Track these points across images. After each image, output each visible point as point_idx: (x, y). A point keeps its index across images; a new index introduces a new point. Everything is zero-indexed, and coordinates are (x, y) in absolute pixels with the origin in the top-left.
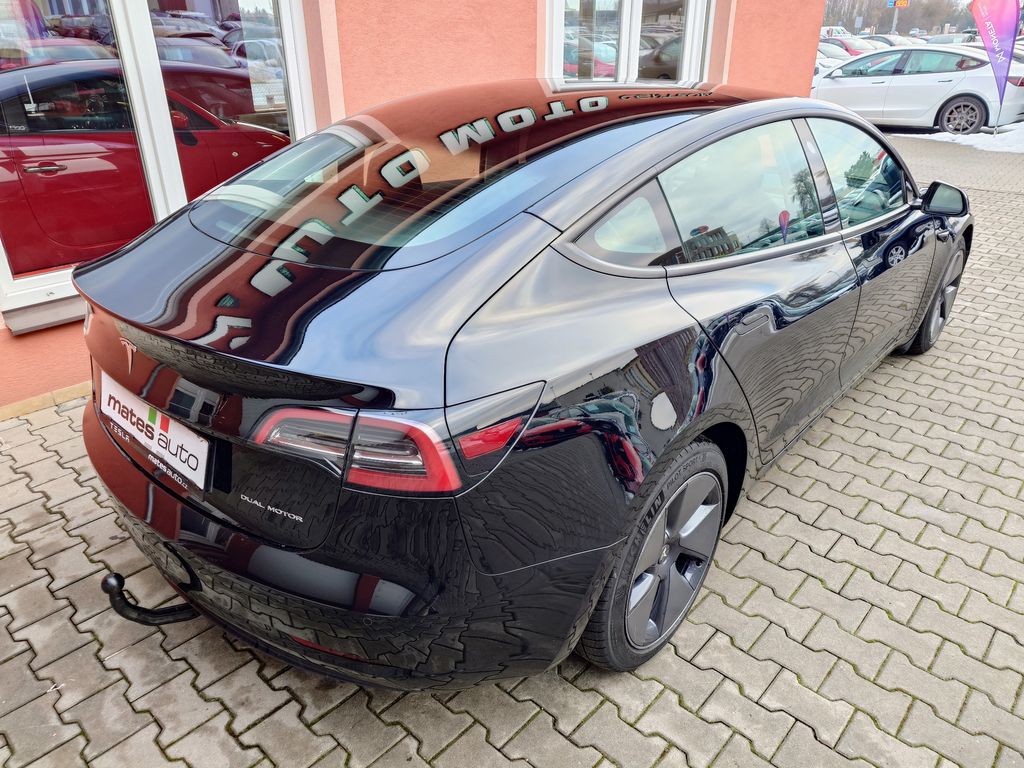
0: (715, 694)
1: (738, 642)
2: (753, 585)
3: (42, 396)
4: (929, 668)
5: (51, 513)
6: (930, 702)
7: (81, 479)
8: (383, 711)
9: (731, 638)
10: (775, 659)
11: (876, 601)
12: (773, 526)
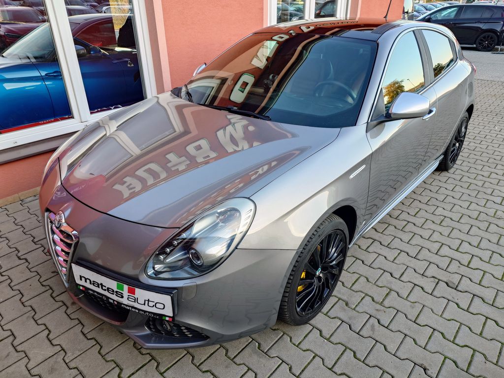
0: (372, 351)
1: (382, 322)
2: (386, 291)
3: (13, 196)
4: (481, 334)
5: (20, 259)
6: (483, 352)
7: (35, 240)
8: (199, 365)
9: (378, 320)
10: (401, 330)
11: (450, 298)
12: (395, 258)
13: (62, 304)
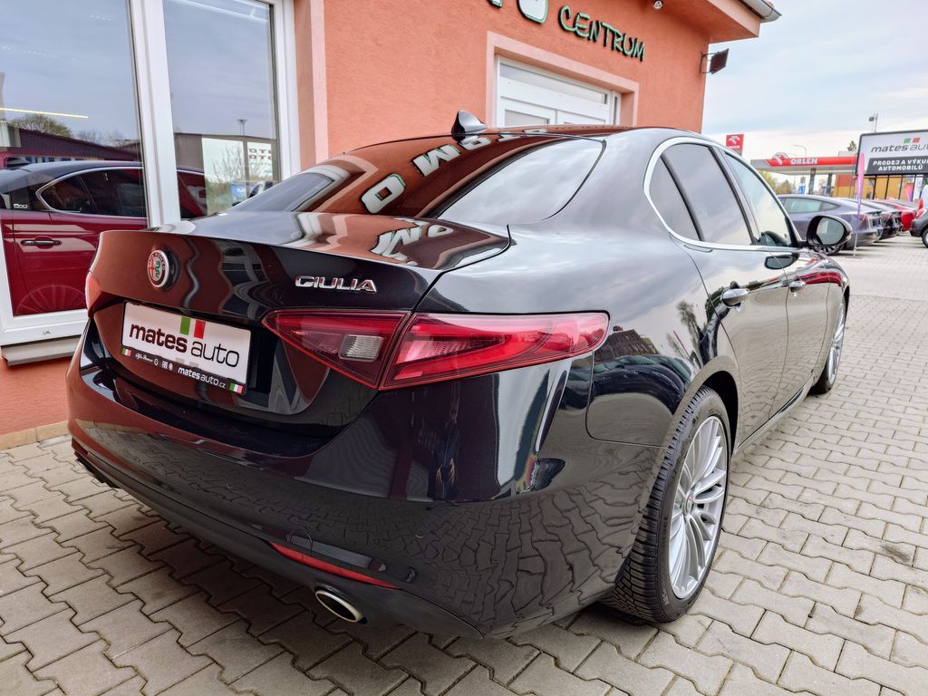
0: (789, 666)
1: (790, 619)
2: (781, 572)
3: (25, 431)
5: (39, 528)
9: (783, 616)
12: (781, 523)
13: (133, 597)
